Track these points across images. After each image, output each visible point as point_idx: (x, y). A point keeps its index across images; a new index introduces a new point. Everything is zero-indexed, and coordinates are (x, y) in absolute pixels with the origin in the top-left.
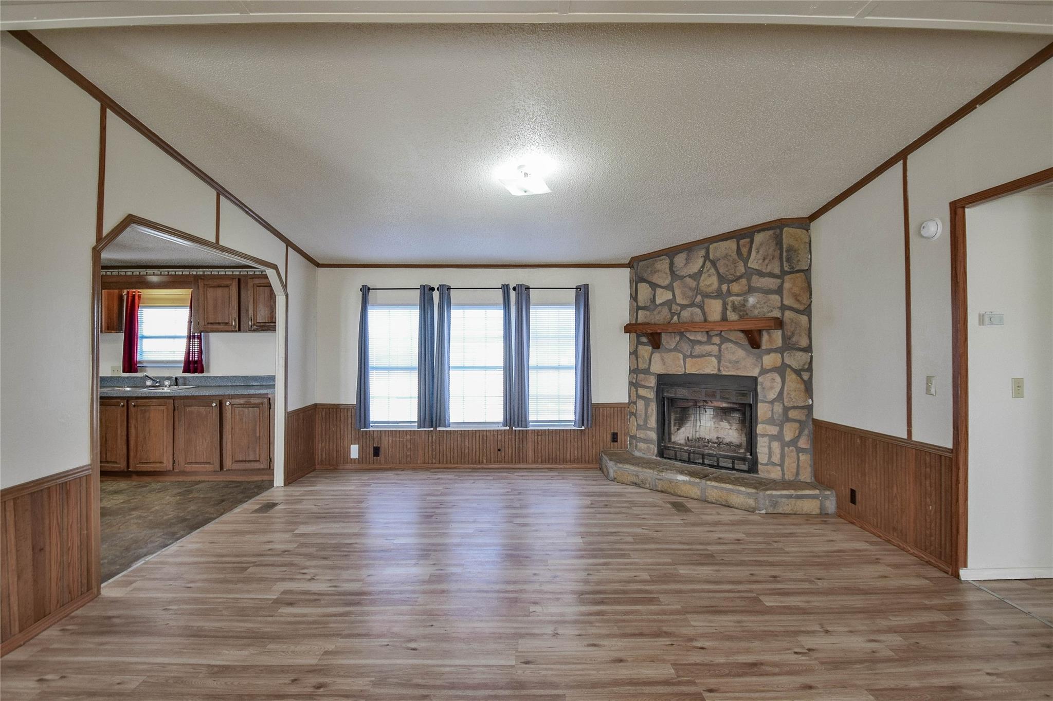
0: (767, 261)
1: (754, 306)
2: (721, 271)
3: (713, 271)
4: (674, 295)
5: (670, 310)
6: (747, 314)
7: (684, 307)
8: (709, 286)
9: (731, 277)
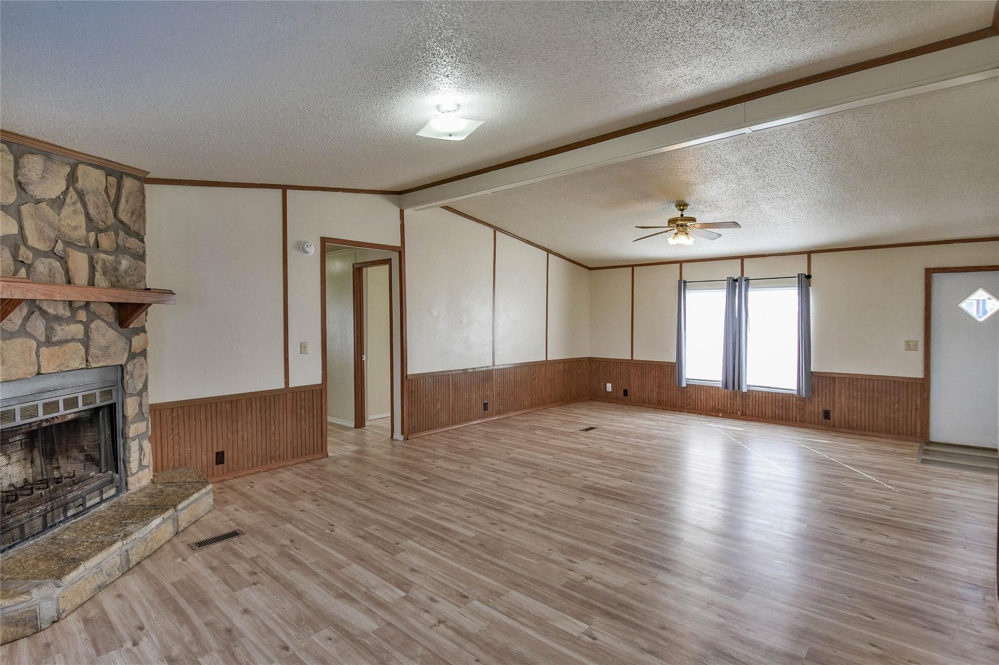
0: (135, 216)
1: (126, 272)
2: (92, 211)
3: (79, 205)
4: (21, 228)
5: (15, 257)
6: (118, 281)
7: (37, 253)
8: (75, 228)
9: (101, 225)
